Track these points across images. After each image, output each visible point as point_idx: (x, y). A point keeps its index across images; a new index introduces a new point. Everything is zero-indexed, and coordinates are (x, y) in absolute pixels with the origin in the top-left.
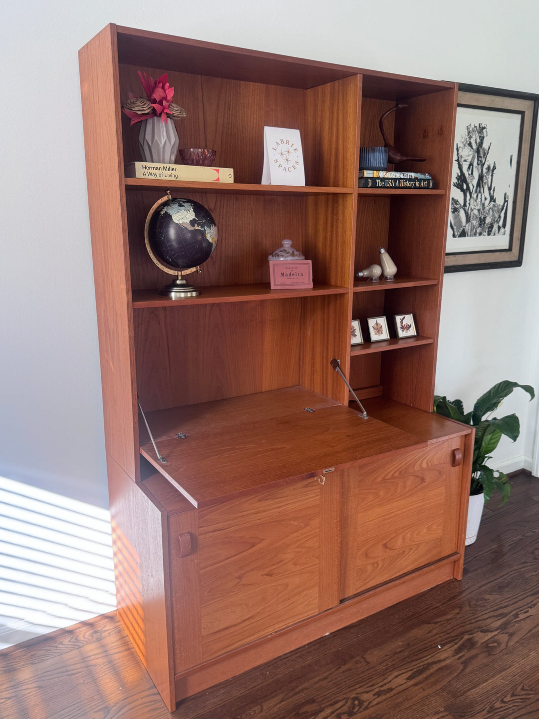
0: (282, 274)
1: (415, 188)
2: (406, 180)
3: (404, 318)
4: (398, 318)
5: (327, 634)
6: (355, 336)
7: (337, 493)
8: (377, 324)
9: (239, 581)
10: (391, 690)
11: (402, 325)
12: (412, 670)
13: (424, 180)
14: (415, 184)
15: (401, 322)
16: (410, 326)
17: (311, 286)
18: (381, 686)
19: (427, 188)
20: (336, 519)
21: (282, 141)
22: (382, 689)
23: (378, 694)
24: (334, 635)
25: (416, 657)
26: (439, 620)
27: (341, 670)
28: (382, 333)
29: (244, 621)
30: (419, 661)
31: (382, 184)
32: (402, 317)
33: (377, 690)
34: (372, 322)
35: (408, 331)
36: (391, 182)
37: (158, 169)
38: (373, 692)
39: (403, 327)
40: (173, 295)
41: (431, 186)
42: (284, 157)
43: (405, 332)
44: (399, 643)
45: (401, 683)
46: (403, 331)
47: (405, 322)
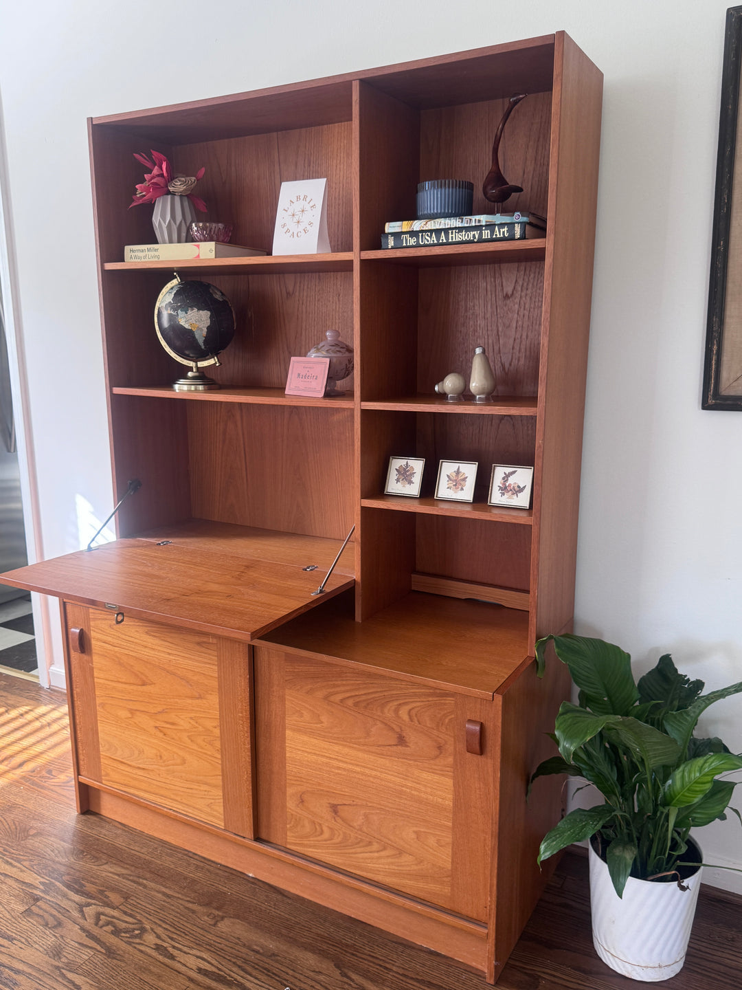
0: (299, 375)
1: (481, 241)
2: (460, 229)
3: (514, 472)
4: (500, 472)
5: (251, 875)
6: (410, 482)
7: (240, 676)
8: (458, 472)
9: (130, 715)
10: (172, 957)
11: (504, 484)
12: (220, 969)
13: (502, 225)
14: (481, 234)
15: (503, 478)
16: (521, 490)
17: (322, 394)
18: (174, 947)
19: (511, 238)
20: (242, 713)
21: (305, 197)
22: (170, 949)
23: (158, 948)
24: (255, 881)
25: (249, 969)
26: (354, 976)
27: (190, 905)
28: (462, 489)
29: (139, 768)
30: (242, 973)
31: (412, 241)
32: (508, 470)
33: (165, 945)
34: (448, 468)
35: (515, 496)
36: (431, 237)
37: (142, 251)
38: (159, 942)
39: (506, 488)
40: (176, 387)
41: (518, 235)
42: (296, 218)
43: (506, 496)
44: (271, 945)
45: (188, 965)
46: (503, 494)
47: (511, 480)
